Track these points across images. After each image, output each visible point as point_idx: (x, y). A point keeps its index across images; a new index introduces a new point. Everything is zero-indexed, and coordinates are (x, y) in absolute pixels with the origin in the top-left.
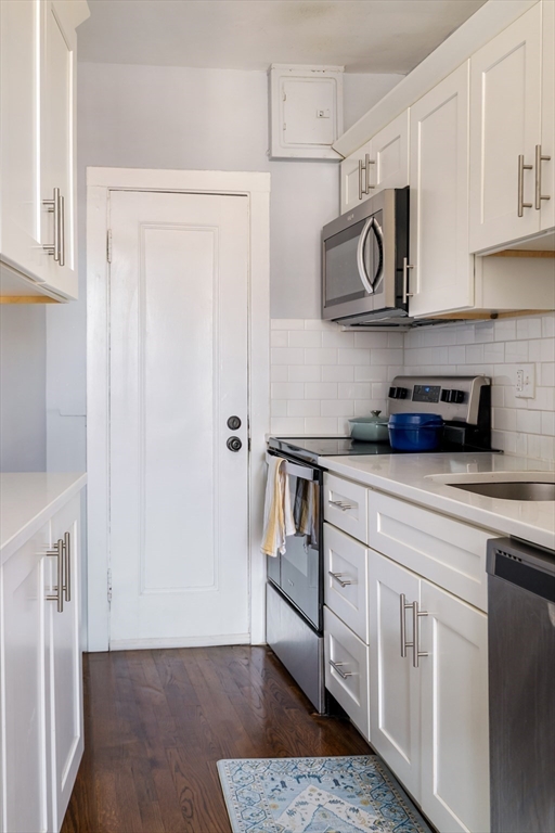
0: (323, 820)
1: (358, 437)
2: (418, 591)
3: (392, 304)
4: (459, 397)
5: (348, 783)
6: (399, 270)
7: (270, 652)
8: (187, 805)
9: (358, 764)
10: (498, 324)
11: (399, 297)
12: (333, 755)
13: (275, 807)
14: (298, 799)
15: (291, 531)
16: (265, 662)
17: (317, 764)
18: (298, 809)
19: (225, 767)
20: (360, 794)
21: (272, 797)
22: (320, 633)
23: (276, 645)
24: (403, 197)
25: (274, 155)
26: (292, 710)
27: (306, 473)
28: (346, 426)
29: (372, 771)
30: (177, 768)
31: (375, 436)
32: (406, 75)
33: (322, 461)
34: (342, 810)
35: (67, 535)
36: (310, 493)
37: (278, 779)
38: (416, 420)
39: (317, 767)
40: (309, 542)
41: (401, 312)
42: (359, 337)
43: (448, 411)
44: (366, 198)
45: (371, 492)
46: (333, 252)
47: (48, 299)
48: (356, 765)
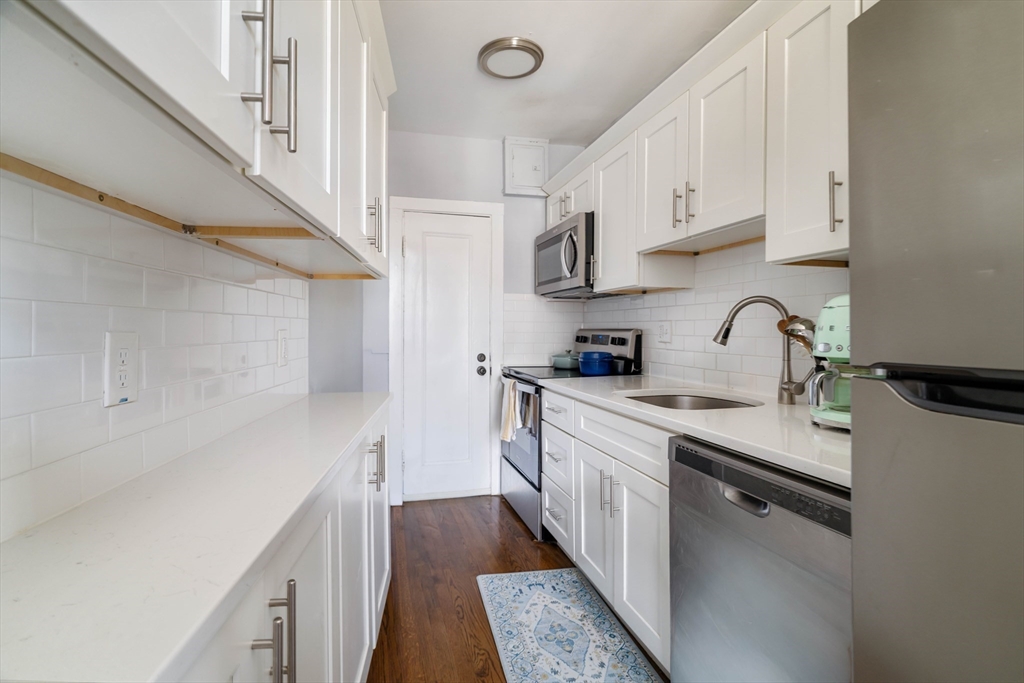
0: (549, 616)
1: (558, 366)
2: (612, 468)
3: (583, 284)
4: (622, 342)
5: (562, 589)
6: (588, 263)
7: (503, 499)
8: (459, 609)
9: (566, 575)
10: (646, 297)
11: (587, 280)
12: (550, 569)
13: (517, 608)
14: (531, 602)
15: (520, 426)
16: (500, 507)
17: (541, 575)
18: (532, 609)
19: (483, 581)
20: (569, 596)
21: (514, 601)
22: (539, 490)
23: (507, 495)
24: (590, 218)
25: (507, 192)
26: (521, 539)
27: (530, 389)
28: (550, 359)
29: (575, 579)
30: (451, 582)
31: (568, 366)
32: (586, 147)
33: (541, 382)
34: (559, 608)
35: (383, 437)
36: (531, 402)
37: (517, 588)
38: (596, 356)
39: (541, 578)
40: (531, 432)
41: (589, 289)
42: (557, 305)
43: (615, 350)
44: (564, 219)
45: (577, 403)
46: (542, 252)
47: (369, 277)
48: (565, 575)
